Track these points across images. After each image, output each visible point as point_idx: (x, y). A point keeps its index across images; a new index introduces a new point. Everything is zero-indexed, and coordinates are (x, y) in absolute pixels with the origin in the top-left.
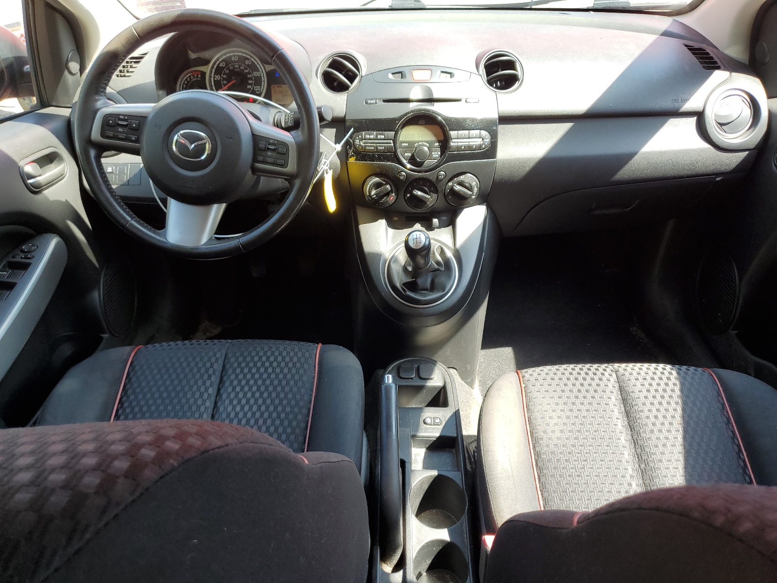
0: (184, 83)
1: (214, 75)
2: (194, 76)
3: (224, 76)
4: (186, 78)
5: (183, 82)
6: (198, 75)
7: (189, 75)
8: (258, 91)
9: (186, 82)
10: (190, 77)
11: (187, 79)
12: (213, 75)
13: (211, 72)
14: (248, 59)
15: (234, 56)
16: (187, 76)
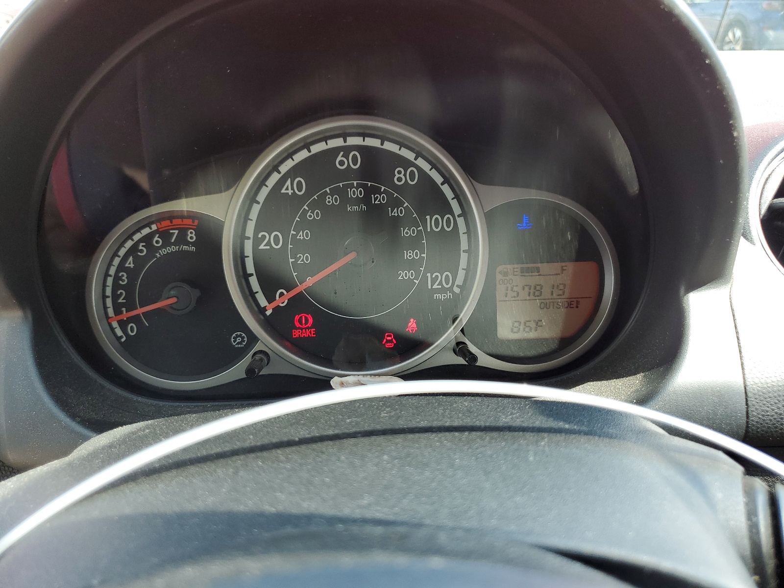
0: (121, 267)
1: (256, 231)
2: (165, 235)
3: (301, 236)
4: (129, 244)
5: (117, 261)
6: (183, 232)
7: (146, 231)
8: (443, 290)
9: (130, 263)
10: (148, 239)
11: (134, 250)
12: (250, 231)
13: (244, 218)
14: (406, 163)
15: (347, 150)
16: (137, 237)
